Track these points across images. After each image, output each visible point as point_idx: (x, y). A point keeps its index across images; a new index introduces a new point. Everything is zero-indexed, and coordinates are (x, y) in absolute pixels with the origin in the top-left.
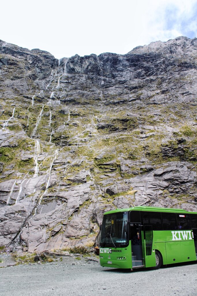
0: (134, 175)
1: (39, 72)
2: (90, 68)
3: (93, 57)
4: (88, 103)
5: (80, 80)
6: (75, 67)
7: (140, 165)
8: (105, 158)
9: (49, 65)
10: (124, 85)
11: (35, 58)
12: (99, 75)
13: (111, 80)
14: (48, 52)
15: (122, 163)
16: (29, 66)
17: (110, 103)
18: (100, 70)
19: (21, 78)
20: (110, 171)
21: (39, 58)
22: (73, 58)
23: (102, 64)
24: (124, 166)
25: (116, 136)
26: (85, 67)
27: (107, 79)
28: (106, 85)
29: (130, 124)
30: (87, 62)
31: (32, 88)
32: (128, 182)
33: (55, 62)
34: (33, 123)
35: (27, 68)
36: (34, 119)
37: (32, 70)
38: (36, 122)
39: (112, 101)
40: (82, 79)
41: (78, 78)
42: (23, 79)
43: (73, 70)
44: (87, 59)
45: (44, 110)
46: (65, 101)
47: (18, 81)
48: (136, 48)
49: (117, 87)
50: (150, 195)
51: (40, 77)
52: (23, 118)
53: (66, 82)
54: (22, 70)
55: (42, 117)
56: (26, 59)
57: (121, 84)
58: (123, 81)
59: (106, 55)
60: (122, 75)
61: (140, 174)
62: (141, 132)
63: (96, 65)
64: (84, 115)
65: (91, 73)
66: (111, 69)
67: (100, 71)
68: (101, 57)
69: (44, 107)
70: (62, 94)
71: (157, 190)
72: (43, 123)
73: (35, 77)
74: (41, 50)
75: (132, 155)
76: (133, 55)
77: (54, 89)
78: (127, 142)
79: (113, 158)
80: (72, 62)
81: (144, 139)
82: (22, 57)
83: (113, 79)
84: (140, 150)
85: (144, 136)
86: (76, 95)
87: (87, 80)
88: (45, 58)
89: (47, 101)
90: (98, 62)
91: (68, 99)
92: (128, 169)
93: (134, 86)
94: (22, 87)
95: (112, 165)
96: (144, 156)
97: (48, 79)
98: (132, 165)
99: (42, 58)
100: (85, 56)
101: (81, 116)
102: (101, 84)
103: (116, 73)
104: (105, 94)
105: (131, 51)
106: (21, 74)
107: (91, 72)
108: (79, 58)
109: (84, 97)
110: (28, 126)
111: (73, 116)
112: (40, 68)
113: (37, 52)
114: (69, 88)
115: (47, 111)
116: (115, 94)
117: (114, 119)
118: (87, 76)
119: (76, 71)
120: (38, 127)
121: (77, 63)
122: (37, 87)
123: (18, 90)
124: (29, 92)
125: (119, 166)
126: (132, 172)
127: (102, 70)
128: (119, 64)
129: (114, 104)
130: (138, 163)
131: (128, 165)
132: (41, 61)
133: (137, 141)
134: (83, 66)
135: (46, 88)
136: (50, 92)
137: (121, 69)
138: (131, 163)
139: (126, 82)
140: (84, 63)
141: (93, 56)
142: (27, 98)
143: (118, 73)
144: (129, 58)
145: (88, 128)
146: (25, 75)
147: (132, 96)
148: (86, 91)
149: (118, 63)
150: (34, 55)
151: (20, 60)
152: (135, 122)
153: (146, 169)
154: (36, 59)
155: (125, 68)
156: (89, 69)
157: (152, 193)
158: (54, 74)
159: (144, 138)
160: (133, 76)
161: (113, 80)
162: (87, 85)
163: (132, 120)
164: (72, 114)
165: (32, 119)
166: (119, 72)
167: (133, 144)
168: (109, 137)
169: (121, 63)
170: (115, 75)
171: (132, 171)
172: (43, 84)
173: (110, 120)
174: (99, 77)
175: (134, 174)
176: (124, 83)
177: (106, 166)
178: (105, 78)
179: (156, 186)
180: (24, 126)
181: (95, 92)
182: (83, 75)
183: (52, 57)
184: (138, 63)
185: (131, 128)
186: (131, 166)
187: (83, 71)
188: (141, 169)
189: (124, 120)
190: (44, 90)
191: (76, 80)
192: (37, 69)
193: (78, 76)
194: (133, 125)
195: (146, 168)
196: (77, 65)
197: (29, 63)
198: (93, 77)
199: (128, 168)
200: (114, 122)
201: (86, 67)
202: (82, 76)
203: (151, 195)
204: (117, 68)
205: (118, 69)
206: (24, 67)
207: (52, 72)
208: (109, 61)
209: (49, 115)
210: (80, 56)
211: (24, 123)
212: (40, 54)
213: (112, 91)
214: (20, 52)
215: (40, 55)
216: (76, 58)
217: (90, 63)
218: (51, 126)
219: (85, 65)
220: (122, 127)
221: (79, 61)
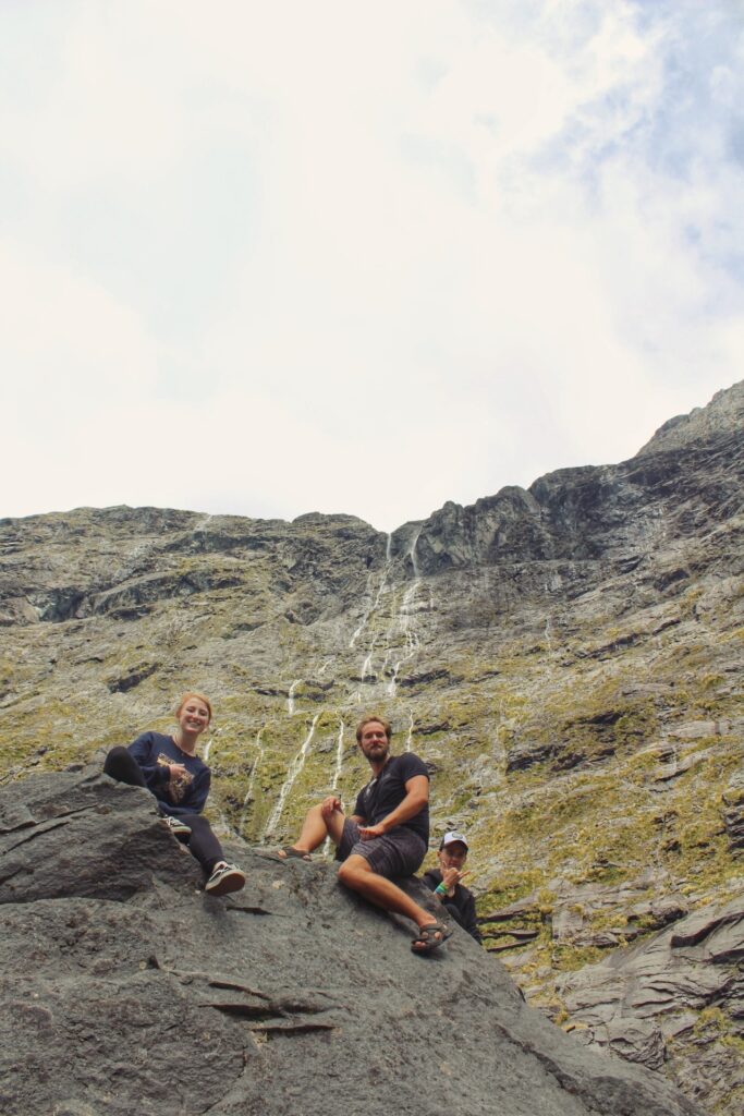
0: (597, 951)
1: (325, 593)
2: (503, 538)
3: (510, 495)
4: (497, 673)
5: (473, 589)
6: (452, 548)
7: (632, 902)
8: (497, 892)
9: (357, 561)
10: (634, 572)
11: (305, 545)
12: (541, 556)
13: (586, 567)
14: (350, 517)
15: (561, 902)
16: (287, 576)
17: (582, 656)
18: (541, 540)
19: (258, 625)
20: (514, 941)
21: (317, 544)
22: (438, 517)
23: (548, 515)
24: (565, 914)
25: (559, 790)
26: (485, 540)
27: (572, 565)
28: (572, 588)
29: (627, 731)
30: (489, 521)
31: (294, 653)
32: (563, 986)
33: (378, 546)
34: (271, 786)
35: (278, 588)
36: (273, 770)
37: (300, 590)
38: (282, 783)
39: (587, 645)
40: (478, 587)
41: (465, 584)
42: (264, 626)
43: (445, 558)
44: (487, 510)
45: (319, 732)
46: (411, 682)
47: (245, 637)
48: (666, 427)
49: (610, 588)
50: (622, 1040)
51: (329, 609)
52: (232, 774)
53: (422, 610)
54: (262, 596)
55: (307, 759)
56: (274, 557)
57: (625, 572)
58: (630, 560)
59: (557, 480)
60: (626, 539)
61: (626, 944)
62: (661, 754)
63: (525, 522)
64: (464, 724)
65: (510, 557)
66: (583, 524)
67: (543, 541)
68: (539, 490)
69: (320, 718)
70: (402, 656)
71: (670, 1011)
72: (307, 782)
73: (311, 611)
74: (326, 513)
75: (605, 862)
76: (651, 457)
77: (378, 644)
78: (596, 808)
79: (529, 885)
80: (437, 533)
81: (670, 783)
82: (260, 553)
83: (595, 559)
84: (644, 834)
85: (672, 768)
86: (454, 648)
87: (497, 585)
88: (342, 539)
89: (347, 692)
90: (532, 510)
91: (421, 670)
92: (579, 924)
93: (672, 569)
94: (260, 656)
95: (521, 916)
96: (658, 858)
97: (354, 612)
98: (599, 905)
99: (327, 543)
100: (479, 500)
101: (456, 729)
102: (549, 590)
103: (602, 536)
104: (564, 625)
105: (648, 444)
106: (258, 612)
107: (512, 553)
108: (460, 514)
109: (483, 652)
110: (251, 801)
111: (425, 734)
112: (327, 578)
113: (311, 525)
114: (433, 627)
115: (327, 733)
116: (599, 615)
117: (567, 722)
118: (496, 569)
119: (456, 561)
120: (288, 799)
121: (453, 533)
122: (313, 646)
123: (243, 669)
124: (283, 672)
125: (546, 917)
126: (594, 938)
127: (549, 536)
128: (606, 500)
129: (595, 657)
130: (626, 893)
131: (579, 910)
132: (325, 551)
133: (635, 797)
134: (479, 536)
135: (348, 644)
136: (360, 657)
137: (616, 516)
138: (595, 897)
139: (642, 560)
140: (480, 526)
141: (509, 493)
142: (273, 693)
143: (608, 534)
144: (638, 470)
145: (476, 774)
146: (270, 611)
147: (664, 610)
148: (497, 625)
149: (601, 497)
150: (297, 536)
151: (252, 564)
152: (643, 720)
153: (654, 917)
154: (307, 548)
155: (629, 510)
156: (501, 544)
157: (635, 1032)
158: (377, 588)
159: (669, 778)
160: (664, 534)
161: (594, 566)
162: (497, 604)
163: (632, 714)
164: (420, 730)
165: (265, 770)
166: (612, 530)
167: (616, 815)
168: (531, 800)
169: (611, 496)
170: (599, 544)
171: (592, 935)
172: (338, 632)
173: (555, 728)
174: (541, 564)
175: (601, 947)
176: (635, 566)
177: (497, 926)
178: (563, 563)
179: (671, 993)
180: (232, 803)
181: (527, 624)
182: (483, 569)
183: (363, 530)
184: (677, 480)
185: (627, 746)
186: (591, 911)
187: (479, 555)
188: (632, 919)
189: (604, 716)
190: (339, 654)
191: (456, 594)
192: (317, 582)
193: (463, 579)
194: (637, 733)
195: (650, 913)
196: (456, 538)
197: (286, 567)
198: (521, 569)
199: (581, 922)
200: (567, 732)
201: (489, 537)
202: (480, 575)
203: (628, 1044)
204: (602, 516)
205: (604, 519)
206: (267, 585)
207: (369, 580)
208: (570, 497)
209: (334, 746)
210: (459, 506)
211: (235, 793)
212: (323, 528)
213: (590, 606)
214: (251, 538)
215: (323, 532)
216: (447, 514)
217: (503, 522)
218: (339, 786)
219: (486, 534)
220: (595, 750)
221: (460, 524)
